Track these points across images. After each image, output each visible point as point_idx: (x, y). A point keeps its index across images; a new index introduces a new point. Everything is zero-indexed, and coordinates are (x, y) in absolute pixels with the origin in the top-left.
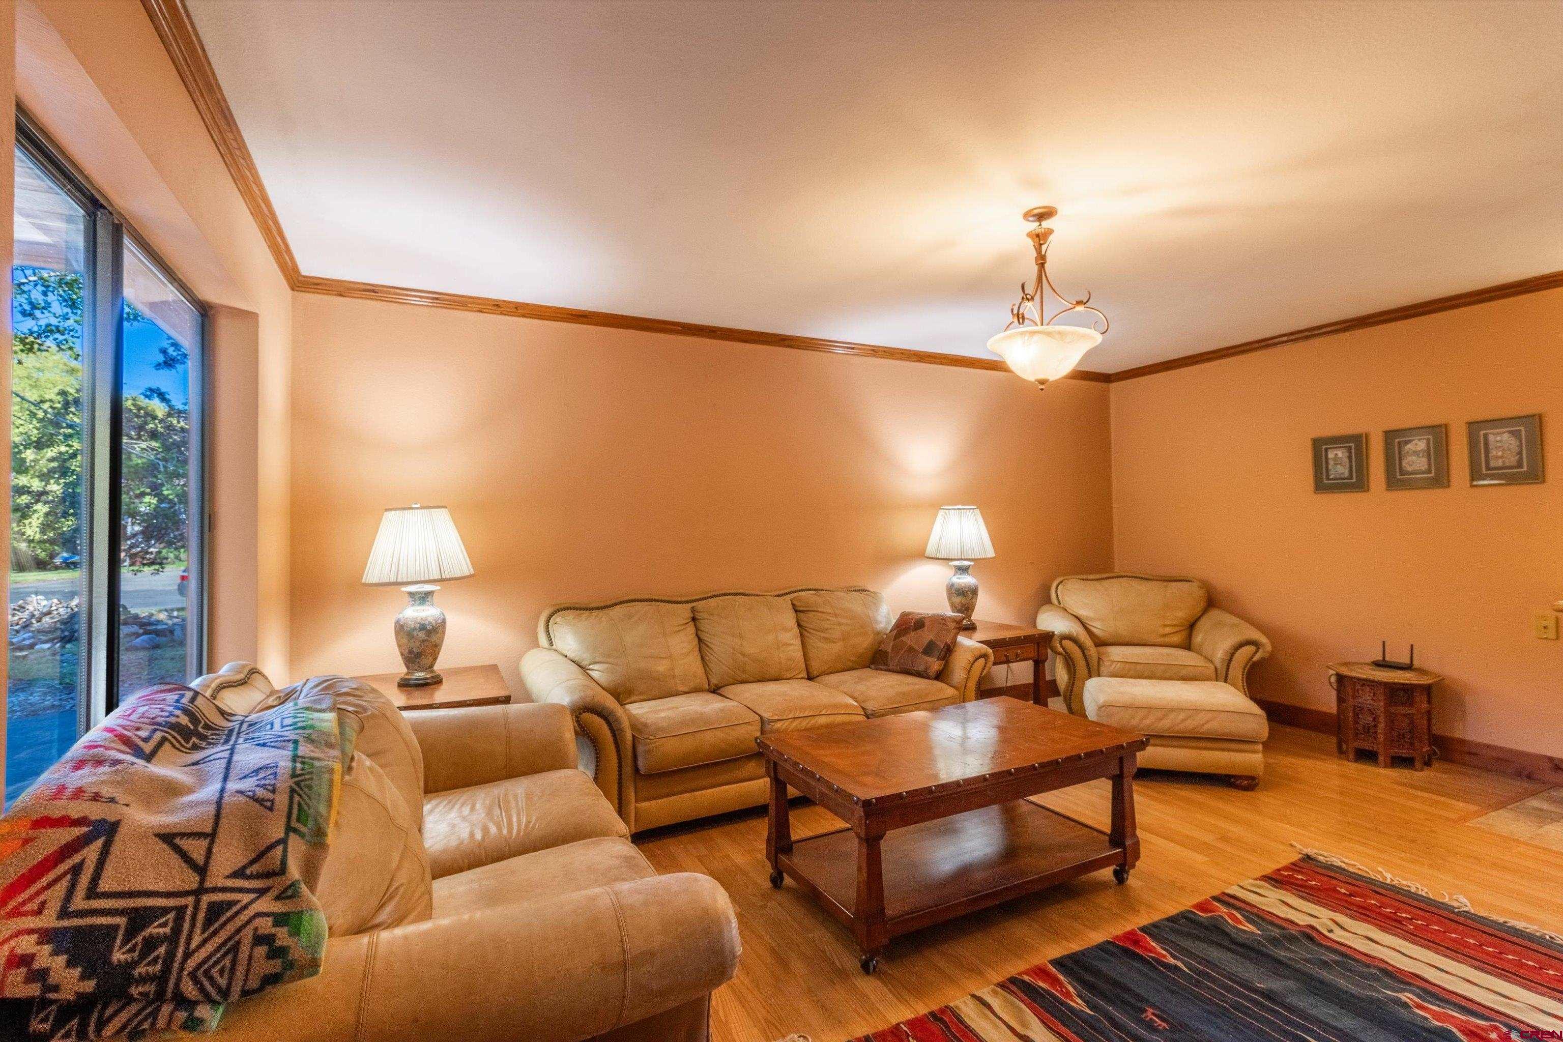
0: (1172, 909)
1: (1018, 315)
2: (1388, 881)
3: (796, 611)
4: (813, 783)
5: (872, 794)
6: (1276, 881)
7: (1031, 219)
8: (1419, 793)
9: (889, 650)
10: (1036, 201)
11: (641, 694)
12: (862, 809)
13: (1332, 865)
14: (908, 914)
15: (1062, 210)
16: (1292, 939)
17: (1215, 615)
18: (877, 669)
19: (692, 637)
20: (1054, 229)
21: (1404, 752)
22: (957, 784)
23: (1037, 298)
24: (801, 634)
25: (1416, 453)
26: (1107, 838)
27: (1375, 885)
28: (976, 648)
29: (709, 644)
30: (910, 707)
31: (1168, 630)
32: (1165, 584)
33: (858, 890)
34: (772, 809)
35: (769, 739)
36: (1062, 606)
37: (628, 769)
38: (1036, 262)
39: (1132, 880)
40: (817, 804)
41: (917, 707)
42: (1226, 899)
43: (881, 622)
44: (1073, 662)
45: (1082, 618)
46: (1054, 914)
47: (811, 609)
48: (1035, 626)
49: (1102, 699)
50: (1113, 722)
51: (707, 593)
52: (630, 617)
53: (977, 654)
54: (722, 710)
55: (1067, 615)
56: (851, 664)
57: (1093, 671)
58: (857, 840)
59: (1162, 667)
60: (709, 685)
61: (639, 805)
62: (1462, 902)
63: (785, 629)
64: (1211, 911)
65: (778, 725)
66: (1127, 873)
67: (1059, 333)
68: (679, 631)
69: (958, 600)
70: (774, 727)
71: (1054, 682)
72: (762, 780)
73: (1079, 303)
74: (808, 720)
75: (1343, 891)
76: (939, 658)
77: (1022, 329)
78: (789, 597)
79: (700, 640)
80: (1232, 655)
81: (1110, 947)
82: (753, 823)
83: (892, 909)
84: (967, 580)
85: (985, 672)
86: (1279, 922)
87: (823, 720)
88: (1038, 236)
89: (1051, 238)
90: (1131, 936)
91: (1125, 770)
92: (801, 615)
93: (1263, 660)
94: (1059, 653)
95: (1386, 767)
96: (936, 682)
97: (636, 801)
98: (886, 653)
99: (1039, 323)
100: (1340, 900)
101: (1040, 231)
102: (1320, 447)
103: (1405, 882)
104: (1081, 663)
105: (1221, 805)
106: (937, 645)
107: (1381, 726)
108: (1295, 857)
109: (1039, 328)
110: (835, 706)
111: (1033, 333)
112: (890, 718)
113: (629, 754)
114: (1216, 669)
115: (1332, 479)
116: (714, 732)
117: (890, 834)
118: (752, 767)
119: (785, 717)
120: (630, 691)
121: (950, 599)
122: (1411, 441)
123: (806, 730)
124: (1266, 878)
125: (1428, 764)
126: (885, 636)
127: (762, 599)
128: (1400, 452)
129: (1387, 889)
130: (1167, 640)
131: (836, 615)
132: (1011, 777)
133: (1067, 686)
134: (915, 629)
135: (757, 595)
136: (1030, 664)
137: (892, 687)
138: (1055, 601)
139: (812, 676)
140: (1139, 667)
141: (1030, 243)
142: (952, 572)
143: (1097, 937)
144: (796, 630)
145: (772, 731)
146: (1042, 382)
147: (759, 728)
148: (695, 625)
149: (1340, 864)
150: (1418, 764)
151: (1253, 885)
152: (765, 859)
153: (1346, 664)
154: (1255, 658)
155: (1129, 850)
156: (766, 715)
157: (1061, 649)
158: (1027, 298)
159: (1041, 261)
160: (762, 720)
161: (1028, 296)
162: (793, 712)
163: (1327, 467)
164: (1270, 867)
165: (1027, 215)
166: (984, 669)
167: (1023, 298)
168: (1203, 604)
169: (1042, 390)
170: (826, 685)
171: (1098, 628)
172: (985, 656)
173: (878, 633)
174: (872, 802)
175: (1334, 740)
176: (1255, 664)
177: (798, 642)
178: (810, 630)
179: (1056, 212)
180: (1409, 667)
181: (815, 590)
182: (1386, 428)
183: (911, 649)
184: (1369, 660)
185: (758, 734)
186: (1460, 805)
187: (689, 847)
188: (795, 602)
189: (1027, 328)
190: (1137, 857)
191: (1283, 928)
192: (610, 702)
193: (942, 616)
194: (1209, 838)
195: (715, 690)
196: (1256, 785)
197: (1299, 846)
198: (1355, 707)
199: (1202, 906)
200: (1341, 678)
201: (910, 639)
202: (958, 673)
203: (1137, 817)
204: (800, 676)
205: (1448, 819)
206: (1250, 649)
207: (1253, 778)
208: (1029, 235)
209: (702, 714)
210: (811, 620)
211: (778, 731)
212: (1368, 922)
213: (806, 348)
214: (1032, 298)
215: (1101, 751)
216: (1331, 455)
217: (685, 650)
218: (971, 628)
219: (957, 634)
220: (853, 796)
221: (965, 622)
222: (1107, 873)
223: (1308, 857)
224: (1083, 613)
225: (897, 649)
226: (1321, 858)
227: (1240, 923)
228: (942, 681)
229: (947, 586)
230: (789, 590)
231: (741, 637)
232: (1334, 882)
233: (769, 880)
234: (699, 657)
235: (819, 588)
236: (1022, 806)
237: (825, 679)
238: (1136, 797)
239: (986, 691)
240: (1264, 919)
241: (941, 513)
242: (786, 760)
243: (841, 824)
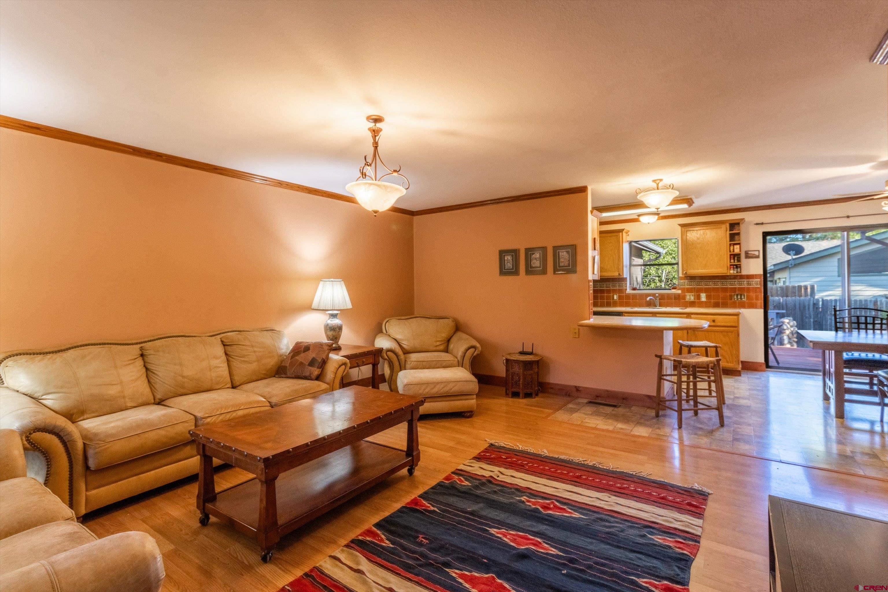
0: (433, 483)
1: (362, 173)
2: (520, 449)
3: (224, 345)
4: (230, 453)
5: (269, 454)
6: (479, 458)
7: (371, 121)
8: (534, 408)
9: (288, 365)
10: (375, 112)
11: (93, 412)
12: (263, 464)
13: (500, 446)
14: (293, 520)
15: (387, 119)
16: (483, 484)
17: (459, 334)
18: (280, 377)
19: (141, 367)
20: (383, 129)
21: (528, 391)
22: (324, 439)
23: (373, 165)
24: (228, 360)
25: (536, 259)
26: (405, 453)
27: (515, 452)
28: (340, 360)
29: (155, 372)
30: (300, 398)
31: (438, 343)
32: (437, 320)
33: (260, 514)
34: (201, 476)
35: (200, 430)
36: (387, 334)
37: (79, 468)
38: (373, 145)
39: (417, 472)
40: (234, 467)
41: (304, 397)
42: (458, 472)
43: (282, 349)
44: (392, 363)
45: (398, 340)
46: (376, 500)
47: (234, 343)
48: (374, 345)
49: (406, 381)
50: (411, 393)
51: (153, 337)
52: (83, 357)
53: (340, 363)
54: (164, 415)
55: (390, 338)
56: (263, 376)
57: (402, 367)
58: (260, 484)
59: (435, 362)
60: (154, 399)
61: (87, 493)
62: (545, 452)
63: (216, 358)
64: (450, 480)
65: (209, 420)
66: (414, 469)
67: (384, 186)
68: (130, 364)
69: (330, 333)
70: (205, 422)
71: (383, 375)
72: (196, 458)
73: (395, 171)
74: (230, 414)
75: (504, 457)
76: (318, 368)
77: (365, 181)
78: (219, 337)
79: (147, 369)
80: (465, 353)
81: (405, 510)
82: (187, 488)
83: (281, 520)
84: (336, 322)
85: (345, 373)
86: (479, 478)
87: (240, 413)
88: (374, 131)
89: (381, 133)
90: (415, 501)
91: (414, 417)
92: (228, 348)
93: (478, 355)
94: (386, 359)
95: (522, 398)
96: (317, 382)
97: (87, 490)
98: (286, 367)
99: (374, 179)
100: (502, 461)
101: (375, 128)
102: (502, 253)
103: (526, 448)
104: (396, 364)
105: (458, 427)
106: (317, 360)
107: (521, 380)
108: (487, 445)
109: (374, 182)
110: (250, 403)
111: (371, 184)
112: (287, 405)
113: (80, 457)
114: (458, 360)
115: (506, 269)
116: (158, 431)
117: (282, 475)
118: (188, 450)
119: (214, 414)
120: (84, 411)
121: (326, 333)
122: (534, 253)
123: (229, 420)
124: (475, 458)
125: (537, 395)
126: (285, 357)
127: (199, 339)
128: (530, 258)
129: (519, 452)
130: (438, 348)
131: (252, 346)
132: (355, 430)
133: (389, 377)
134: (304, 352)
135: (195, 337)
136: (370, 367)
137: (288, 387)
138: (384, 332)
139: (235, 385)
140: (424, 363)
141: (370, 134)
142: (328, 317)
143: (397, 506)
144: (224, 358)
145: (203, 425)
146: (376, 212)
147: (193, 424)
148: (143, 359)
149: (503, 445)
150: (534, 396)
151: (469, 463)
152: (196, 508)
153: (510, 354)
154: (475, 354)
155: (415, 458)
156: (199, 415)
157: (386, 357)
158: (367, 164)
159: (376, 145)
160: (196, 418)
161: (368, 163)
162: (220, 410)
163: (504, 264)
164: (476, 452)
165: (369, 118)
166: (344, 371)
167: (365, 164)
168: (454, 330)
169: (375, 216)
170: (246, 391)
171: (406, 345)
172: (345, 364)
173: (281, 356)
174: (270, 458)
175: (504, 389)
176: (474, 356)
177: (226, 365)
178: (234, 357)
179: (384, 120)
180: (531, 353)
181: (238, 331)
182: (526, 247)
183: (301, 363)
184: (518, 352)
185: (193, 427)
186: (547, 410)
187: (136, 514)
188: (223, 340)
189: (367, 181)
190: (419, 460)
191: (480, 480)
192: (62, 422)
193: (320, 343)
194: (451, 444)
195: (160, 403)
196: (473, 414)
197: (488, 440)
198: (512, 373)
199: (447, 478)
200: (507, 360)
201: (300, 358)
202: (330, 374)
203: (419, 439)
204: (227, 387)
205: (543, 418)
206: (472, 350)
207: (471, 412)
208: (370, 129)
209: (146, 420)
210: (234, 351)
211: (208, 424)
212: (512, 469)
213: (233, 176)
214: (370, 165)
215: (402, 409)
216: (506, 258)
217: (133, 378)
218: (338, 349)
219: (329, 353)
220: (257, 457)
221: (334, 345)
222: (404, 471)
223: (492, 444)
224: (398, 337)
225: (292, 364)
226: (496, 444)
227: (463, 482)
228: (319, 381)
229: (325, 326)
230: (220, 332)
231: (181, 365)
232: (501, 454)
233: (198, 521)
234: (146, 381)
235: (241, 330)
236: (363, 444)
237: (245, 387)
238: (419, 429)
239: (345, 383)
240: (472, 478)
241: (321, 283)
242: (211, 442)
243: (252, 476)
